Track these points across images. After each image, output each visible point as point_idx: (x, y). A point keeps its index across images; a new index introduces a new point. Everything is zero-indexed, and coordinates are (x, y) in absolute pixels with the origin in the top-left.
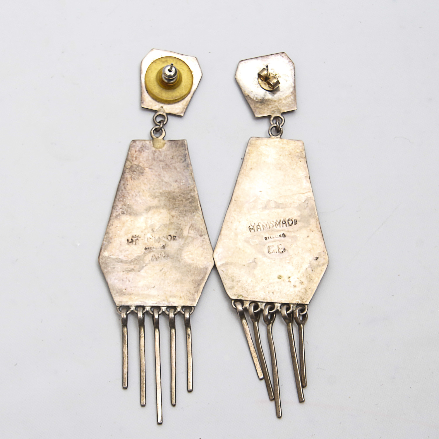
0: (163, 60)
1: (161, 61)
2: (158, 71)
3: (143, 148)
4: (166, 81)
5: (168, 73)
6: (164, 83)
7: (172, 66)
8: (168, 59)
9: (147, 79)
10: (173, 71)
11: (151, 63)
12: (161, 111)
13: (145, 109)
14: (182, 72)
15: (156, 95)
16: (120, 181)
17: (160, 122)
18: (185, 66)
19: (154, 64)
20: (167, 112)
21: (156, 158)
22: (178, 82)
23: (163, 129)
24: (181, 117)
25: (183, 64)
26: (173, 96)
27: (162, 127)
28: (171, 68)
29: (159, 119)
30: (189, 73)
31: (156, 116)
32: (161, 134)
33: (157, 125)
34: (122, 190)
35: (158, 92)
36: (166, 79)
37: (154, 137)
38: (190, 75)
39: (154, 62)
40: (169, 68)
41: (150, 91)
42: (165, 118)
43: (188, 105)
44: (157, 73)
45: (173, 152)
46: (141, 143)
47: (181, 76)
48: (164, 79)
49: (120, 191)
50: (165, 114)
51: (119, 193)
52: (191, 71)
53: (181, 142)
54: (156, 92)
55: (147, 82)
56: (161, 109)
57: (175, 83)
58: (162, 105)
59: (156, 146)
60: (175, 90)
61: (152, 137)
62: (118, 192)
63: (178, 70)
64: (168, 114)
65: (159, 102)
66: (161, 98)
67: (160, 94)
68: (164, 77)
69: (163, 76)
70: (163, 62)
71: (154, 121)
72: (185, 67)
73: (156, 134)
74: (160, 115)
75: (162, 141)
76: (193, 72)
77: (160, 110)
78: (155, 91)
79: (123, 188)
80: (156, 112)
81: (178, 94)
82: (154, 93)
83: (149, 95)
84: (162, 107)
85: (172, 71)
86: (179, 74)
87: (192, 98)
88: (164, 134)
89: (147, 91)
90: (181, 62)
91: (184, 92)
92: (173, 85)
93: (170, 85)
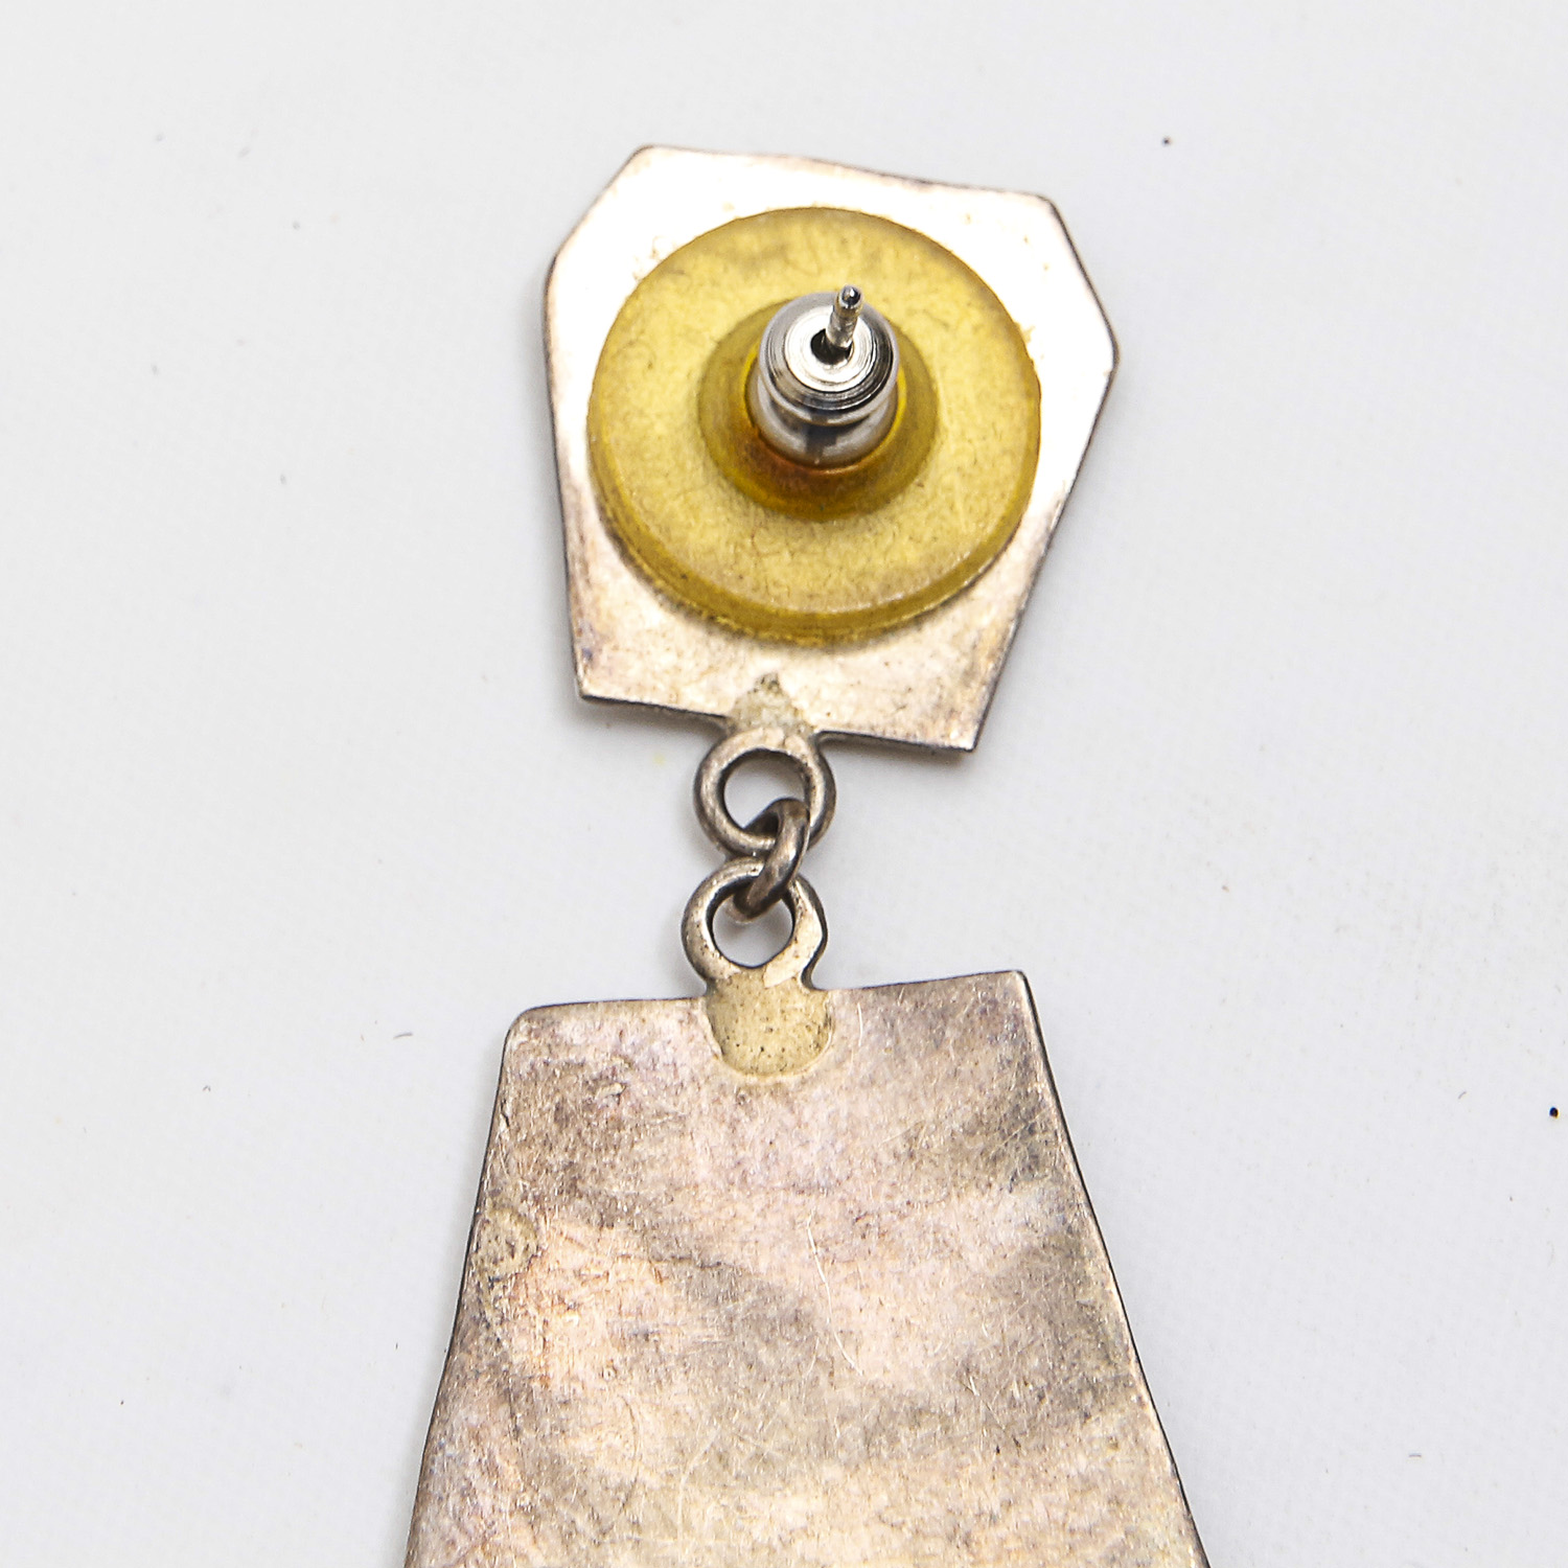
0: (747, 241)
1: (733, 257)
2: (711, 346)
3: (628, 1078)
4: (796, 443)
5: (810, 371)
6: (780, 461)
7: (849, 306)
8: (795, 233)
9: (612, 436)
10: (856, 354)
11: (632, 285)
12: (766, 715)
13: (610, 708)
14: (929, 342)
15: (710, 578)
16: (440, 1401)
17: (768, 824)
18: (960, 290)
19: (669, 293)
20: (820, 721)
21: (754, 1166)
22: (902, 440)
23: (798, 891)
24: (945, 757)
25: (939, 270)
26: (863, 573)
27: (790, 873)
28: (844, 331)
29: (751, 799)
30: (999, 348)
31: (716, 768)
32: (787, 939)
33: (736, 853)
34: (468, 1492)
35: (725, 552)
36: (794, 425)
37: (722, 968)
38: (1003, 368)
39: (667, 267)
40: (820, 320)
41: (655, 543)
42: (809, 788)
43: (1008, 649)
44: (697, 374)
45: (911, 1097)
46: (610, 1032)
47: (923, 390)
48: (773, 425)
49: (453, 1501)
50: (799, 748)
51: (438, 1520)
52: (1012, 332)
53: (976, 995)
54: (711, 551)
55: (621, 466)
56: (763, 696)
57: (878, 452)
58: (767, 662)
59: (747, 1053)
60: (880, 521)
61: (702, 971)
62: (431, 1510)
63: (897, 330)
64: (829, 742)
65: (736, 635)
66: (757, 598)
67: (747, 562)
68: (774, 404)
69: (764, 392)
70: (752, 264)
71: (706, 821)
72: (953, 297)
73: (734, 931)
74: (759, 758)
75: (800, 1000)
76: (1033, 335)
77: (758, 709)
78: (692, 536)
79: (473, 1473)
80: (714, 728)
81: (912, 555)
82: (691, 562)
83: (639, 572)
84: (772, 684)
85: (846, 353)
86: (907, 370)
87: (1036, 574)
88: (809, 932)
89: (618, 539)
90: (913, 256)
91: (968, 530)
92: (854, 476)
93: (833, 472)
